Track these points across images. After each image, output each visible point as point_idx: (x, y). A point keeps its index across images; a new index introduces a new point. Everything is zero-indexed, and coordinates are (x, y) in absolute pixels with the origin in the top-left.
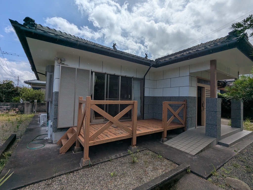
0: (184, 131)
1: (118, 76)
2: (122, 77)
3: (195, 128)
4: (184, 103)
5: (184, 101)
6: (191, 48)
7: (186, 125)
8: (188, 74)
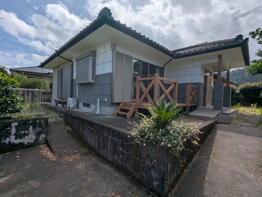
0: (196, 109)
1: (148, 64)
2: (150, 65)
3: (202, 106)
4: (197, 87)
5: (197, 86)
6: (197, 45)
7: (197, 104)
8: (200, 65)
